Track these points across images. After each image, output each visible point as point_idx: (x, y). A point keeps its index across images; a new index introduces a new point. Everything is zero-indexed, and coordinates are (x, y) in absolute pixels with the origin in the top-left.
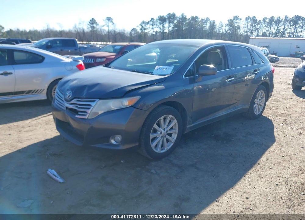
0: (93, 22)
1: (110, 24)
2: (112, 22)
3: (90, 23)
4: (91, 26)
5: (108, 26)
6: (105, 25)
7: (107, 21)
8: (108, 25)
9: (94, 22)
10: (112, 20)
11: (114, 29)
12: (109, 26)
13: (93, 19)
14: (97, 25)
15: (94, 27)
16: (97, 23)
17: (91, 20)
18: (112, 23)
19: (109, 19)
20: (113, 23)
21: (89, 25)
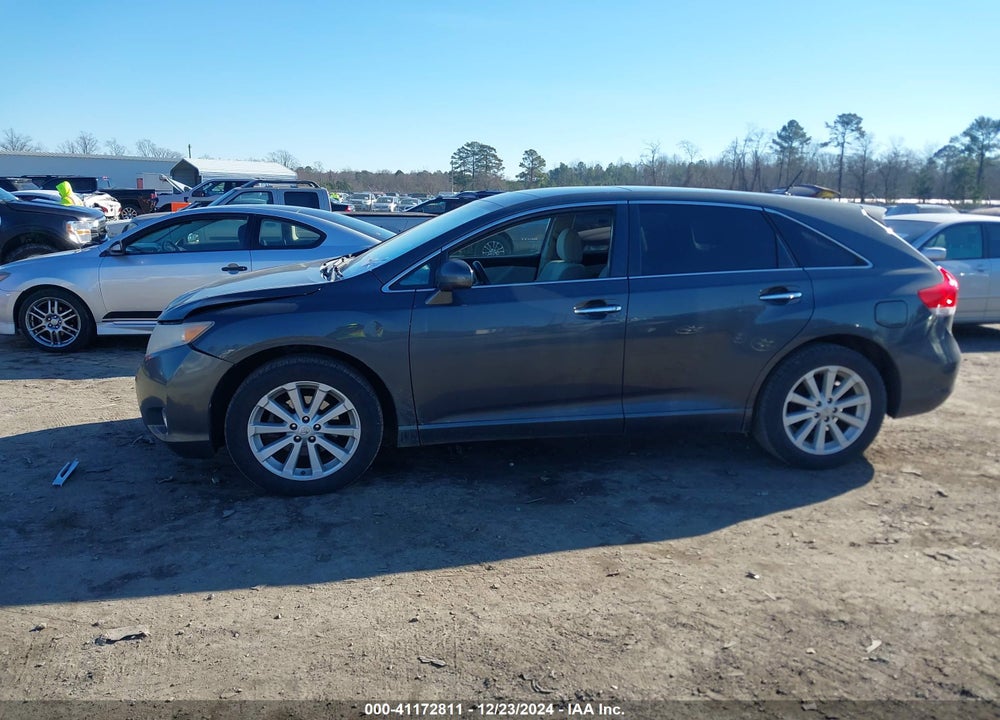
0: (792, 131)
1: (850, 136)
2: (858, 129)
3: (780, 136)
4: (782, 147)
5: (842, 145)
6: (832, 140)
7: (839, 127)
8: (841, 140)
9: (796, 134)
10: (858, 123)
11: (861, 153)
12: (845, 145)
13: (792, 123)
14: (805, 140)
15: (792, 150)
16: (804, 135)
17: (784, 128)
18: (856, 134)
19: (848, 121)
20: (862, 134)
21: (777, 143)
